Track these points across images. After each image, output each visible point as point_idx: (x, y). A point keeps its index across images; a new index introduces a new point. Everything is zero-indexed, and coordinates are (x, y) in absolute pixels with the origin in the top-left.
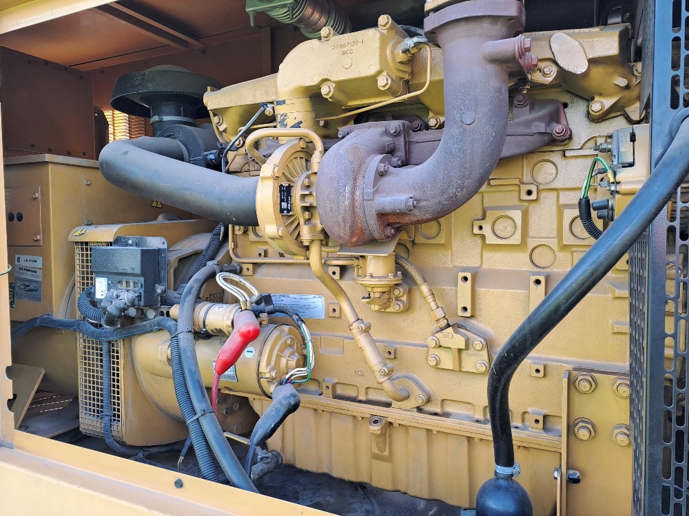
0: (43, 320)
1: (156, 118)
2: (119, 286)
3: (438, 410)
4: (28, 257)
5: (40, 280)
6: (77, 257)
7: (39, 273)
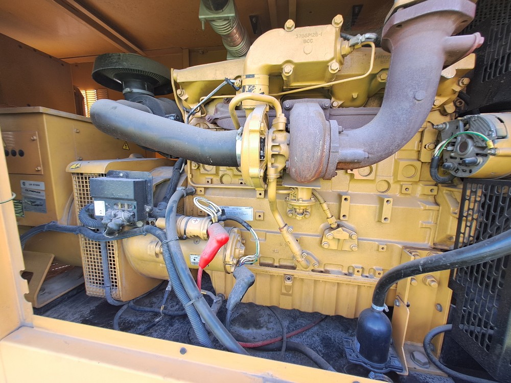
0: (49, 227)
1: (128, 90)
2: (115, 207)
3: (322, 270)
4: (32, 182)
5: (44, 198)
6: (74, 183)
7: (43, 193)
